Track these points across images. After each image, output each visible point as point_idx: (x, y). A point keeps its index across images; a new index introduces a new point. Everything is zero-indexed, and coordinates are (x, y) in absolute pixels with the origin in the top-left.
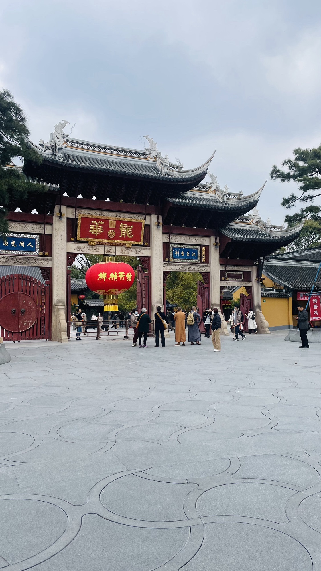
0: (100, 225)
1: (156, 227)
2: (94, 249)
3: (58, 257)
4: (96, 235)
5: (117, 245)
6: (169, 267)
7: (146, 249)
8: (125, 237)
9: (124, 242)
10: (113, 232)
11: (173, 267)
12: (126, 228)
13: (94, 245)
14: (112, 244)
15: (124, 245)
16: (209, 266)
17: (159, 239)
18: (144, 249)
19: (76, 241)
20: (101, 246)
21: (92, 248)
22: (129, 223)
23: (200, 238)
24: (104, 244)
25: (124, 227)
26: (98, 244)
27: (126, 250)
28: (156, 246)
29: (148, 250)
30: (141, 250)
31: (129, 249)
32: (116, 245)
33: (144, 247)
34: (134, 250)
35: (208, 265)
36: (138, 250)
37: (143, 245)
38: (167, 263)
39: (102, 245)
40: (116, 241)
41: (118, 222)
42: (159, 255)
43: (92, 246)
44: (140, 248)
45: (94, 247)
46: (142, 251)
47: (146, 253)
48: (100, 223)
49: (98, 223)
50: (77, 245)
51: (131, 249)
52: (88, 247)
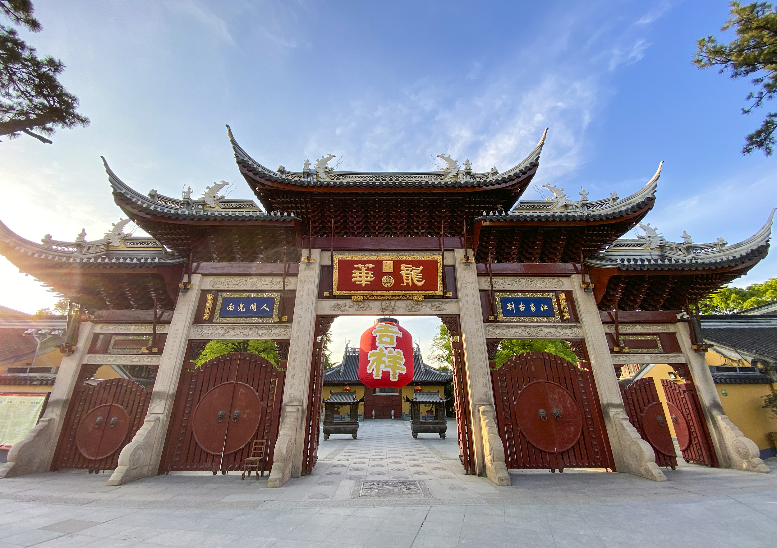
0: (369, 270)
1: (463, 266)
2: (361, 307)
3: (299, 323)
4: (363, 285)
5: (399, 298)
6: (498, 331)
7: (451, 301)
8: (411, 284)
9: (410, 293)
10: (390, 278)
11: (505, 331)
12: (411, 271)
13: (360, 301)
14: (390, 299)
15: (410, 298)
16: (581, 327)
17: (472, 284)
18: (446, 303)
19: (331, 297)
20: (373, 303)
22: (416, 263)
23: (551, 280)
24: (378, 299)
25: (407, 270)
26: (367, 298)
27: (414, 305)
28: (466, 295)
29: (454, 304)
30: (441, 304)
31: (420, 303)
32: (397, 298)
33: (447, 300)
34: (429, 305)
35: (578, 325)
36: (437, 304)
37: (444, 296)
38: (493, 324)
39: (373, 300)
40: (397, 292)
41: (397, 263)
42: (474, 310)
44: (439, 301)
45: (360, 303)
46: (444, 306)
47: (450, 308)
48: (368, 267)
49: (365, 267)
50: (333, 302)
51: (424, 304)
52: (351, 304)
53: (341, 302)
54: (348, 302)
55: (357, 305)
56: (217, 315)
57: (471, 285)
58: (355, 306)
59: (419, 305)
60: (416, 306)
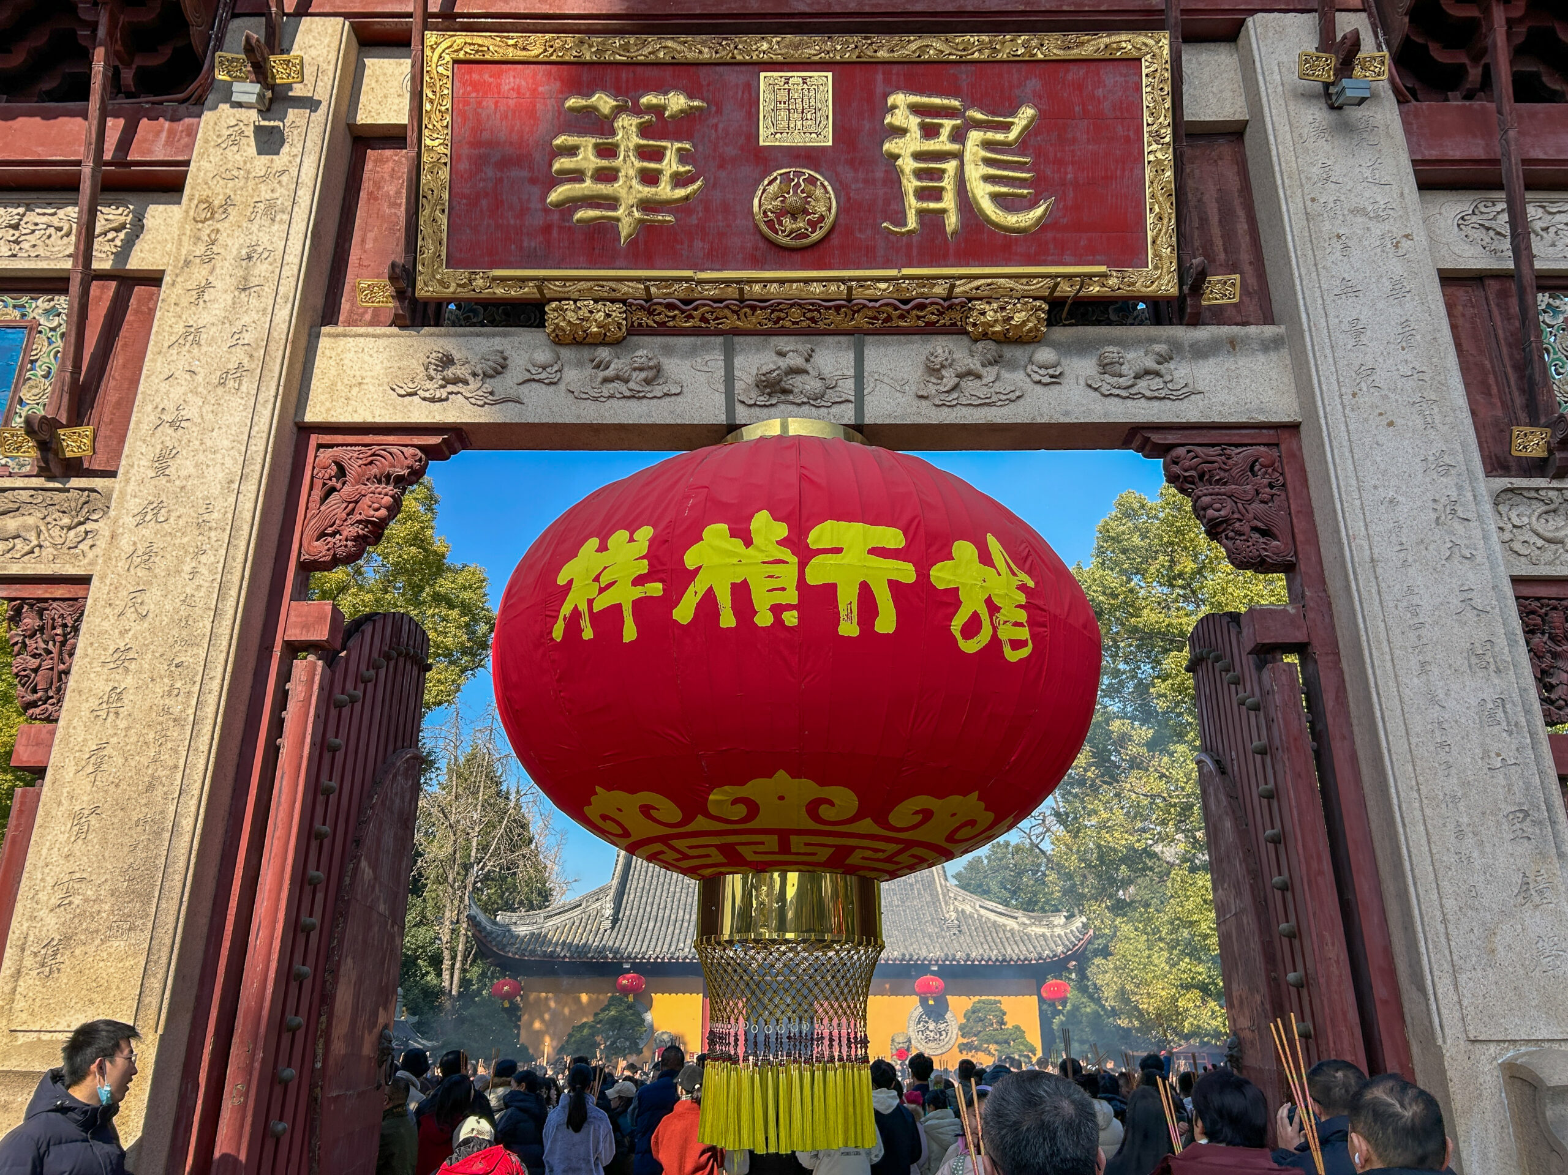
1: (1315, 115)
2: (610, 372)
3: (162, 463)
4: (625, 229)
7: (1233, 343)
8: (952, 221)
9: (947, 281)
10: (812, 181)
12: (958, 136)
13: (602, 341)
15: (944, 316)
18: (1200, 352)
19: (403, 310)
20: (693, 352)
21: (589, 371)
25: (930, 132)
26: (646, 316)
29: (1261, 358)
30: (1163, 359)
31: (1018, 353)
32: (861, 320)
33: (1203, 333)
34: (1083, 367)
36: (1136, 359)
37: (1188, 307)
38: (1541, 482)
39: (699, 340)
40: (857, 281)
42: (1410, 384)
43: (586, 353)
44: (1152, 340)
45: (604, 353)
46: (1181, 372)
47: (1230, 384)
48: (659, 110)
49: (637, 111)
50: (416, 348)
51: (1045, 354)
52: (543, 355)
53: (471, 347)
54: (518, 347)
55: (580, 364)
57: (1377, 229)
58: (572, 375)
59: (1012, 366)
60: (993, 371)
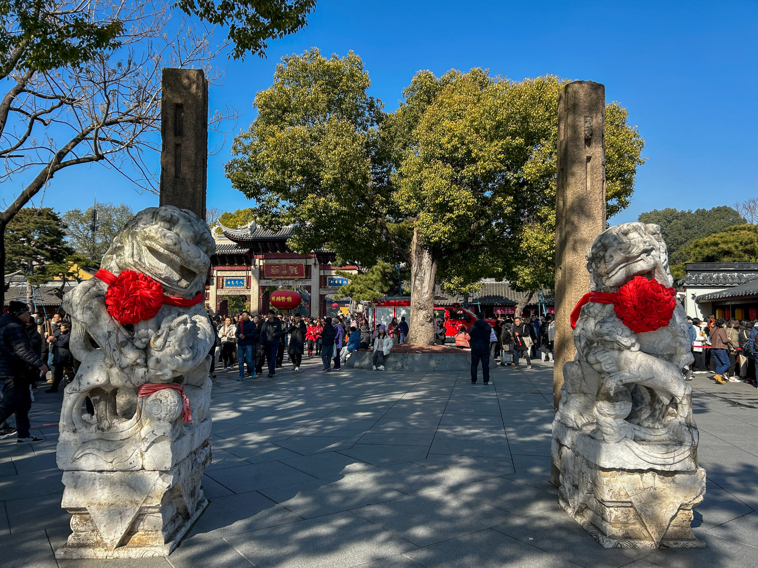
0: (277, 268)
1: (314, 266)
2: (276, 283)
3: (253, 289)
4: (275, 274)
5: (289, 279)
6: (325, 292)
7: (308, 280)
8: (293, 274)
9: (293, 277)
10: (286, 271)
12: (293, 269)
14: (286, 279)
15: (293, 279)
17: (317, 273)
18: (306, 281)
19: (264, 279)
22: (295, 265)
24: (282, 279)
26: (277, 279)
27: (295, 282)
28: (314, 278)
29: (310, 281)
30: (304, 282)
31: (297, 281)
34: (301, 282)
37: (306, 278)
38: (324, 289)
40: (288, 277)
41: (288, 265)
42: (316, 284)
44: (304, 280)
45: (275, 281)
47: (308, 283)
50: (265, 281)
53: (268, 281)
54: (271, 281)
56: (224, 285)
58: (273, 283)
